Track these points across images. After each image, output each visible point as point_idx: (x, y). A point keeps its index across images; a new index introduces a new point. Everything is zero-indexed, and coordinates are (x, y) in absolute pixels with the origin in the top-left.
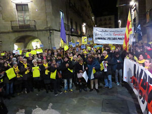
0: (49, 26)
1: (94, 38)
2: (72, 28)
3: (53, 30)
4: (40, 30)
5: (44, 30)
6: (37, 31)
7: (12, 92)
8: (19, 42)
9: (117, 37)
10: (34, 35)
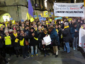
1: (55, 11)
2: (36, 3)
3: (20, 5)
5: (12, 6)
6: (7, 6)
9: (73, 10)
10: (4, 10)
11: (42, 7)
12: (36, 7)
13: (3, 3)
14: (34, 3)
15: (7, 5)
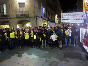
0: (36, 14)
1: (61, 19)
2: (49, 17)
3: (38, 17)
4: (31, 17)
5: (33, 17)
7: (13, 46)
8: (20, 24)
9: (76, 18)
10: (28, 20)
11: (53, 20)
12: (49, 19)
13: (27, 15)
14: (48, 16)
15: (30, 16)
